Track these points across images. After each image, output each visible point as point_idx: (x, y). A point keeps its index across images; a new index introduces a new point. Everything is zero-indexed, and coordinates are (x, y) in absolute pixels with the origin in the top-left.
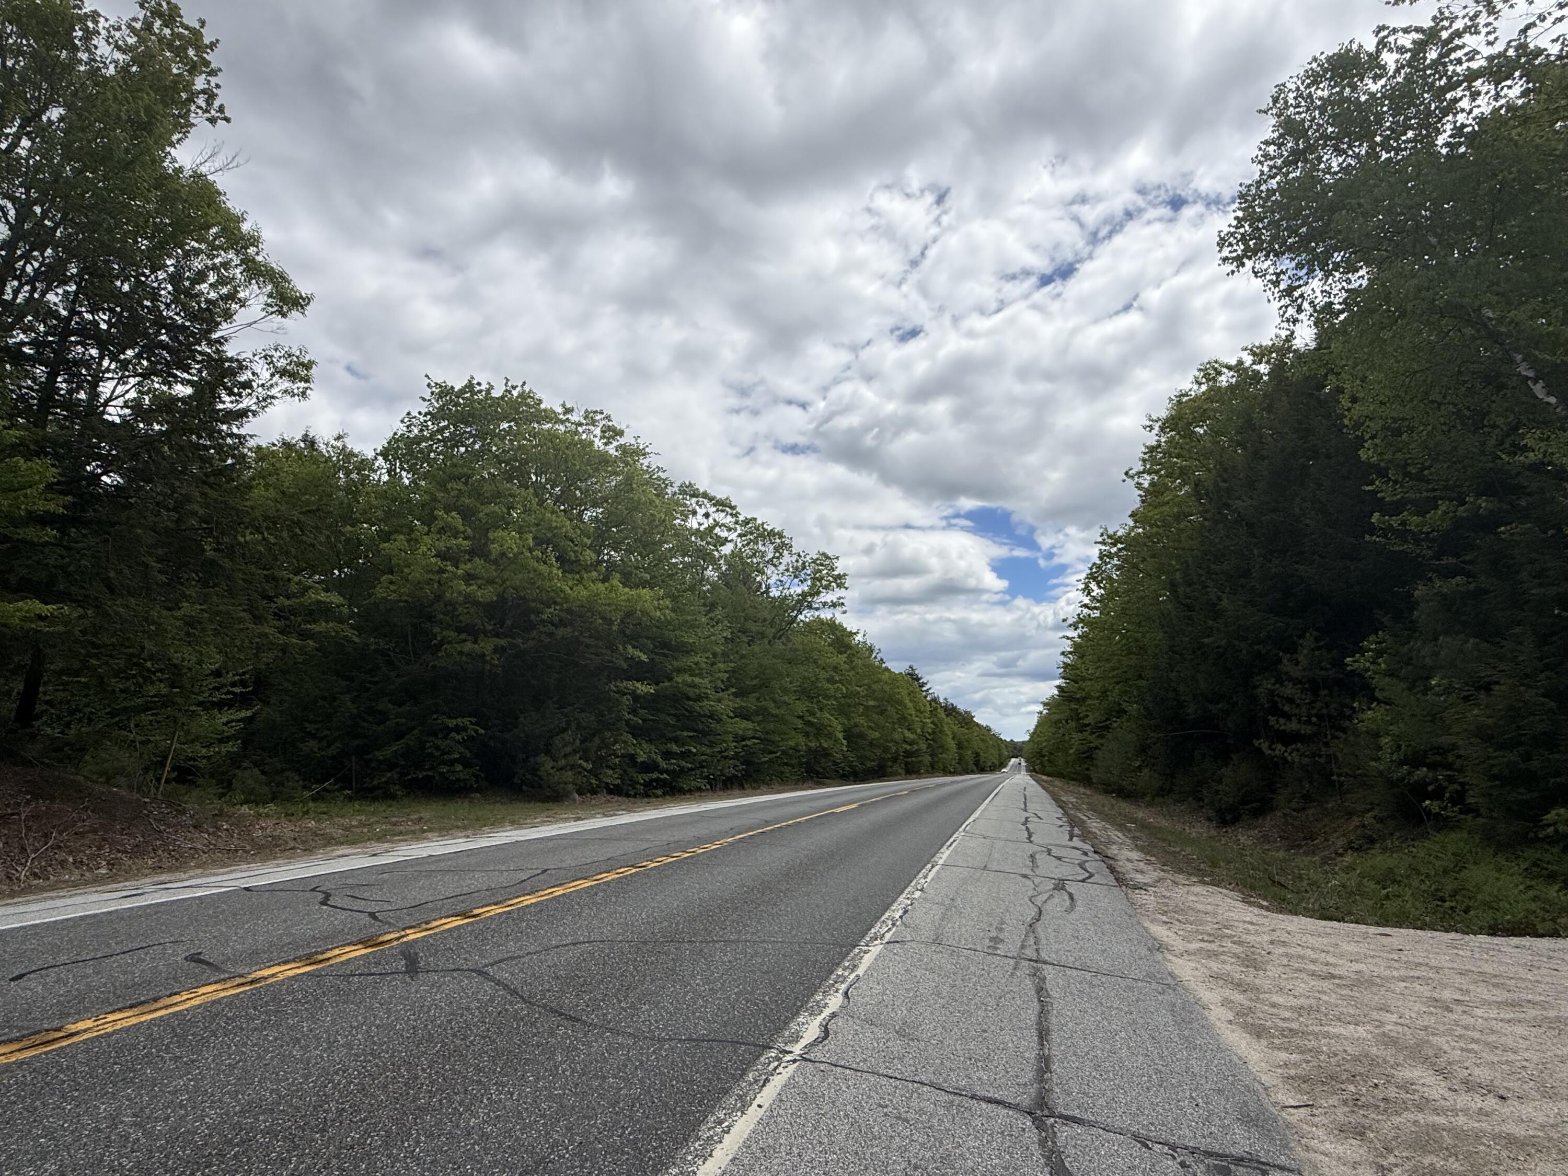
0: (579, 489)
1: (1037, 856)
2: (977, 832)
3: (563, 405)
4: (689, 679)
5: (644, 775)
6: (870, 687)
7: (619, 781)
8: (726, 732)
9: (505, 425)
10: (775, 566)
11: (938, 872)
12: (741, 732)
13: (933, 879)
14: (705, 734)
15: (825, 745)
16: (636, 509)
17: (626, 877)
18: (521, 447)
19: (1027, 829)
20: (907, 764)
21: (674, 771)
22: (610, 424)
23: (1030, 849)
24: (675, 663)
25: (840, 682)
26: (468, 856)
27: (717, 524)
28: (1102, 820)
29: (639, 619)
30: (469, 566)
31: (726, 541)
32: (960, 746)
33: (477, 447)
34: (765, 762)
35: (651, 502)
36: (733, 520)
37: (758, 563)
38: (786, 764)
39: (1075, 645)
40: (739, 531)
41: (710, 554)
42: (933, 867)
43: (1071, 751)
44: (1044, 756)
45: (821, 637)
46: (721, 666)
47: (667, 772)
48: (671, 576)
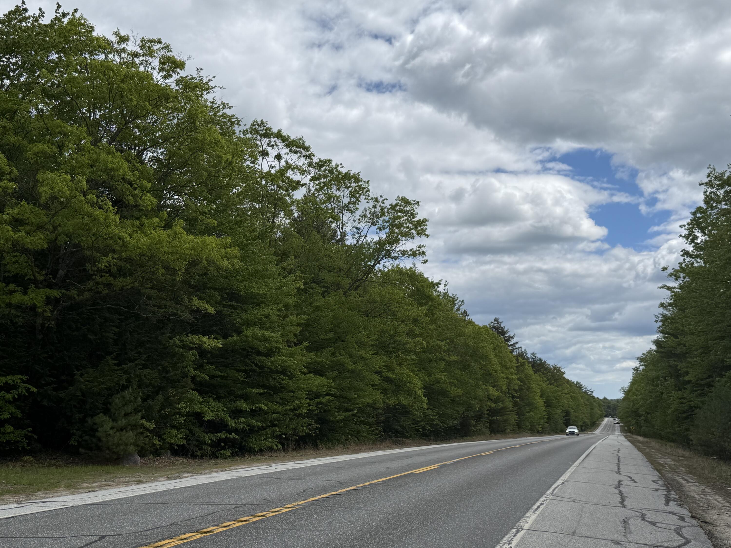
0: (137, 127)
1: (631, 521)
2: (567, 495)
3: (117, 34)
4: (259, 333)
5: (211, 436)
6: (452, 341)
7: (184, 442)
8: (299, 389)
9: (54, 56)
10: (351, 211)
11: (523, 538)
12: (315, 389)
13: (517, 545)
14: (276, 390)
15: (404, 402)
16: (201, 150)
17: (190, 543)
18: (71, 80)
19: (621, 493)
20: (491, 423)
21: (244, 430)
22: (169, 54)
23: (622, 513)
24: (244, 316)
25: (421, 335)
26: (20, 522)
27: (289, 166)
28: (701, 484)
29: (206, 268)
30: (16, 210)
31: (298, 185)
32: (548, 404)
33: (23, 79)
34: (341, 421)
35: (217, 142)
36: (307, 162)
37: (333, 209)
38: (361, 422)
39: (676, 296)
40: (312, 175)
41: (281, 199)
42: (518, 532)
43: (669, 411)
44: (640, 416)
45: (399, 288)
46: (294, 318)
47: (236, 431)
48: (239, 223)
